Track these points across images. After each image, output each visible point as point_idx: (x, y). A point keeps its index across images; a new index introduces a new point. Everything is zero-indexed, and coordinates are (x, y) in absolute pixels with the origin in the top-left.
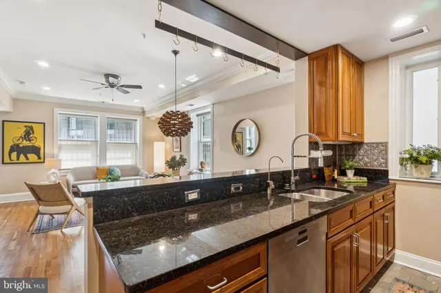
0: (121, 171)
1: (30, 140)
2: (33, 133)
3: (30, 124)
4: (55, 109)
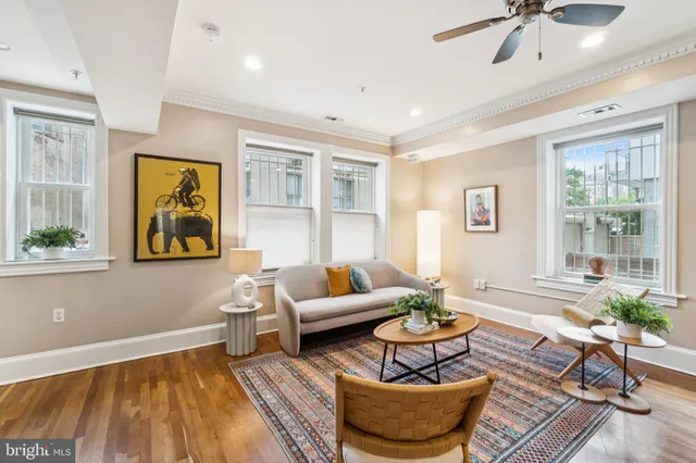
1: (191, 205)
2: (199, 188)
4: (241, 132)
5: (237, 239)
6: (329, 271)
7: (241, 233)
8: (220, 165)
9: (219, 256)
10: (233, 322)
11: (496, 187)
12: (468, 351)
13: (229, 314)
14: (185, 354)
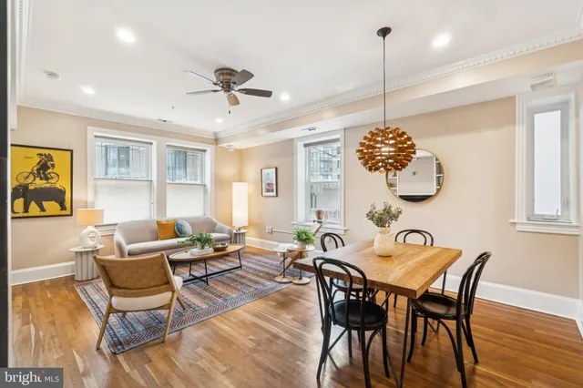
0: (191, 225)
1: (47, 179)
2: (53, 166)
3: (47, 152)
4: (89, 128)
5: (86, 202)
6: (158, 223)
7: (90, 198)
8: (72, 151)
9: (71, 215)
10: (79, 258)
11: (276, 169)
12: (241, 267)
13: (76, 253)
14: (41, 283)
